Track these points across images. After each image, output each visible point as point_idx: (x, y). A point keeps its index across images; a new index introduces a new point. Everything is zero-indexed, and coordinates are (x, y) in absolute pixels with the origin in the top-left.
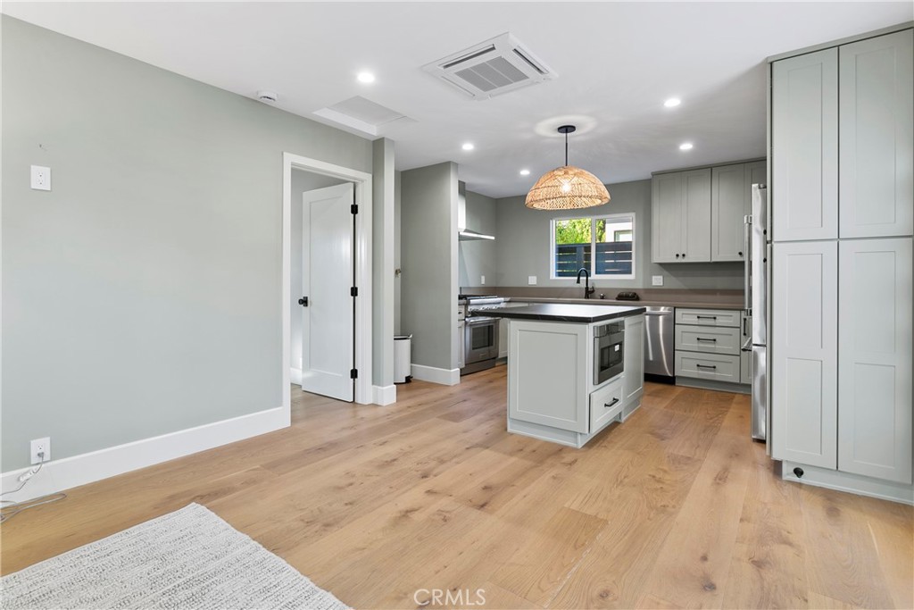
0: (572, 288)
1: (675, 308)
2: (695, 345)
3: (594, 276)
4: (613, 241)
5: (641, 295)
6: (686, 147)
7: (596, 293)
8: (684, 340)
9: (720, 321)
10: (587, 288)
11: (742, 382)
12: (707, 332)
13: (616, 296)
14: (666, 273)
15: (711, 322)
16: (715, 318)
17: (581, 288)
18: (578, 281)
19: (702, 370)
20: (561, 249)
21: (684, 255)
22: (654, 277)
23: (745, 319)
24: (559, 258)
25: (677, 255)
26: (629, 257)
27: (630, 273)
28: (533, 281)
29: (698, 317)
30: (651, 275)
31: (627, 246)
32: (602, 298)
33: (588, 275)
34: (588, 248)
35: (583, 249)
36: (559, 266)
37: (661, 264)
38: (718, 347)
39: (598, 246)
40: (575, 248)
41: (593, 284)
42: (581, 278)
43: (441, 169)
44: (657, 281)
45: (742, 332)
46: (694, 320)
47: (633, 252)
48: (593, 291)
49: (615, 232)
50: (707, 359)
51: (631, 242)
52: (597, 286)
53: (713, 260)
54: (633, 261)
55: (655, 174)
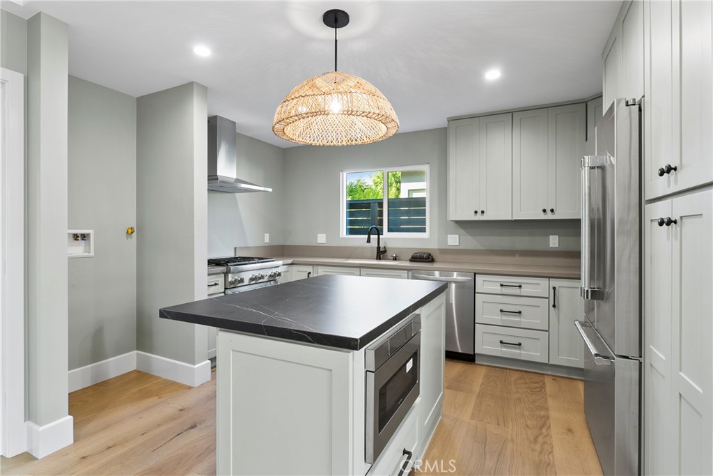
0: (363, 248)
1: (475, 274)
2: (498, 318)
3: (386, 235)
4: (407, 197)
5: (435, 255)
6: (493, 75)
7: (389, 254)
8: (486, 312)
9: (526, 290)
10: (379, 248)
11: (550, 363)
12: (511, 304)
13: (410, 257)
14: (462, 231)
15: (516, 291)
16: (520, 286)
17: (373, 248)
18: (369, 241)
19: (506, 347)
20: (351, 205)
21: (483, 212)
22: (449, 236)
23: (554, 288)
24: (350, 214)
25: (476, 212)
26: (423, 213)
27: (423, 230)
28: (322, 239)
29: (502, 285)
30: (447, 234)
31: (421, 202)
32: (395, 259)
33: (379, 232)
34: (381, 204)
35: (377, 204)
36: (351, 223)
37: (457, 222)
38: (524, 321)
39: (391, 203)
40: (369, 203)
41: (385, 242)
42: (372, 236)
43: (181, 93)
44: (453, 240)
45: (552, 303)
46: (498, 289)
47: (427, 208)
48: (385, 251)
49: (409, 191)
50: (511, 335)
51: (425, 198)
52: (389, 245)
53: (515, 218)
54: (427, 217)
55: (450, 120)
